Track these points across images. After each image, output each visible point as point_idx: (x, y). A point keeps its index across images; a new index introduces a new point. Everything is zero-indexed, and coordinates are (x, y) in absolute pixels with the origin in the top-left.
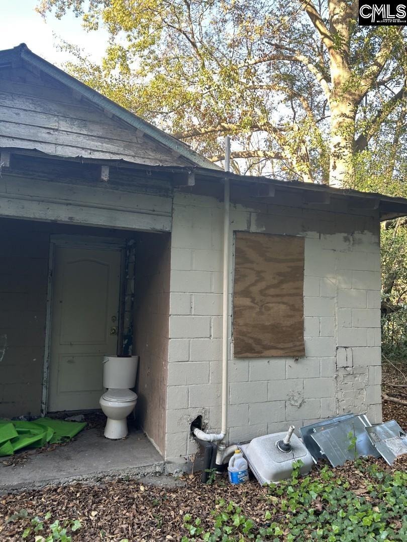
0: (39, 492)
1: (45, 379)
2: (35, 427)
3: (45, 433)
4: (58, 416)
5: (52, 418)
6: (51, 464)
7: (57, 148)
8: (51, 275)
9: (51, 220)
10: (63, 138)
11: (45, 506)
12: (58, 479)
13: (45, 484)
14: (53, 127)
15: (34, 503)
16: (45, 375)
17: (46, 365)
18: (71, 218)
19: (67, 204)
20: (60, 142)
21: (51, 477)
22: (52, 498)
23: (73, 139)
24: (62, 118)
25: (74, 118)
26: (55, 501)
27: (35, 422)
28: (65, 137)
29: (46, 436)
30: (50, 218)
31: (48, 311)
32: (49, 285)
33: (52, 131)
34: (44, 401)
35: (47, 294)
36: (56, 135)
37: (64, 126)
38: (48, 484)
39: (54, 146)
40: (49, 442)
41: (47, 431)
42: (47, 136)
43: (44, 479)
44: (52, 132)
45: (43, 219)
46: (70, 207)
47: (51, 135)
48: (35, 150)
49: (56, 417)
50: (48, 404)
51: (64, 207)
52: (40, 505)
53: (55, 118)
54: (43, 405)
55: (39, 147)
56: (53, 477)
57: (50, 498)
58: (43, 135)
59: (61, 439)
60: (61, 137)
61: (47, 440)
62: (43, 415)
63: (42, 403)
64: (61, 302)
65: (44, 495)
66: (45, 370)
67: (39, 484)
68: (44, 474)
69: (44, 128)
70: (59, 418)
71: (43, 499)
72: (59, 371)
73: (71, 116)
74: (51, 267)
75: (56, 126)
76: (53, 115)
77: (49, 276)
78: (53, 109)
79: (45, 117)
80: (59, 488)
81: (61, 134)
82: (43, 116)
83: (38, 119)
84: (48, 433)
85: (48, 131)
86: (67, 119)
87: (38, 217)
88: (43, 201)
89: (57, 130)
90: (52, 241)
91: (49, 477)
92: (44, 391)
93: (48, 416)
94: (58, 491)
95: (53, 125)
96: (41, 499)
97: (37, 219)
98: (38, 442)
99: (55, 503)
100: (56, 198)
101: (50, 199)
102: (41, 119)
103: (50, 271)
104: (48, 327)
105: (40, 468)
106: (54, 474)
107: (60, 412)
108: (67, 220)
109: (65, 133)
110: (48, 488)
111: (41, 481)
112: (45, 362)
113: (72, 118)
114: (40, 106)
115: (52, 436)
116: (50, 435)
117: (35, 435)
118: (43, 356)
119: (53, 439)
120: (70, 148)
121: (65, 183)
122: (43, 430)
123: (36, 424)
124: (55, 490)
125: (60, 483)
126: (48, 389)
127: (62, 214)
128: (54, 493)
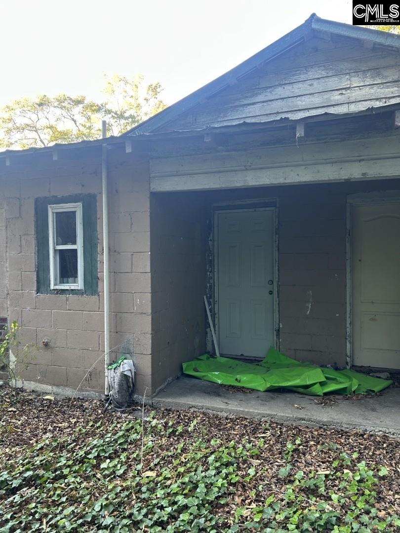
0: (346, 432)
1: (348, 334)
2: (342, 376)
3: (350, 383)
4: (362, 370)
5: (357, 371)
6: (357, 411)
7: (350, 107)
8: (349, 235)
9: (345, 180)
10: (355, 94)
11: (353, 446)
12: (364, 426)
13: (351, 427)
14: (345, 87)
15: (343, 441)
16: (348, 330)
17: (348, 321)
18: (364, 174)
19: (360, 161)
20: (353, 99)
21: (358, 422)
22: (359, 441)
23: (366, 92)
24: (353, 74)
25: (367, 70)
26: (362, 445)
27: (341, 371)
28: (357, 93)
29: (351, 385)
30: (343, 178)
31: (348, 270)
32: (348, 245)
33: (344, 90)
34: (349, 355)
35: (346, 253)
36: (348, 93)
37: (356, 82)
38: (354, 428)
39: (346, 106)
40: (354, 392)
41: (352, 381)
42: (339, 97)
43: (351, 423)
44: (344, 92)
45: (337, 180)
46: (363, 163)
47: (343, 96)
48: (326, 114)
49: (361, 371)
50: (352, 357)
51: (357, 164)
52: (348, 444)
53: (347, 77)
54: (347, 358)
55: (331, 110)
56: (359, 423)
57: (357, 440)
58: (336, 97)
59: (366, 392)
60: (353, 95)
61: (353, 390)
62: (348, 367)
63: (347, 355)
64: (360, 261)
65: (351, 437)
66: (348, 325)
67: (346, 426)
68: (351, 418)
69: (337, 90)
70: (364, 373)
71: (350, 440)
72: (361, 327)
73: (363, 69)
74: (348, 227)
75: (348, 84)
76: (345, 74)
77: (347, 236)
78: (344, 68)
79: (336, 79)
80: (365, 434)
81: (354, 91)
82: (335, 79)
83: (330, 82)
84: (354, 383)
85: (340, 92)
86: (359, 73)
87: (332, 179)
88: (336, 162)
89: (349, 88)
90: (348, 201)
91: (356, 422)
92: (348, 345)
93: (353, 369)
94: (365, 436)
95: (345, 84)
96: (349, 439)
97: (331, 180)
98: (345, 389)
99: (362, 447)
100: (348, 157)
101: (343, 159)
102: (333, 82)
103: (347, 231)
104: (348, 285)
105: (347, 412)
106: (361, 421)
107: (364, 367)
108: (360, 176)
109: (358, 88)
110: (355, 432)
111: (349, 424)
112: (348, 317)
113: (364, 70)
114: (331, 69)
115: (357, 386)
116: (355, 386)
117: (341, 383)
118: (346, 312)
119: (358, 389)
120: (363, 103)
121: (357, 139)
122: (348, 380)
123: (342, 373)
124: (362, 435)
125: (366, 430)
126: (352, 343)
127: (354, 172)
128: (361, 437)
